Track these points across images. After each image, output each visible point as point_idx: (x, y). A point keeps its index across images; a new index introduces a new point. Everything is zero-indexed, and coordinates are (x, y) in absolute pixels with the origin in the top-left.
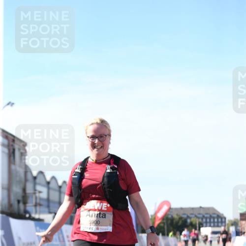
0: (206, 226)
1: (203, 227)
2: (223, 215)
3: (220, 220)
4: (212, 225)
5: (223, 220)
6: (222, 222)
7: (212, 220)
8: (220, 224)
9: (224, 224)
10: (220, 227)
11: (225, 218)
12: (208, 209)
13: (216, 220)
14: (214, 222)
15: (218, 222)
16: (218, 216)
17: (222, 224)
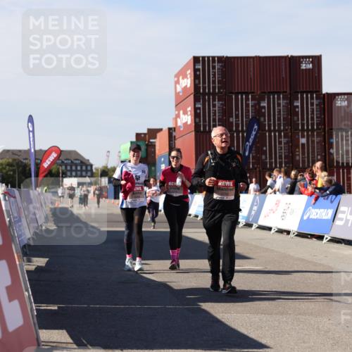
0: (71, 176)
1: (66, 177)
2: (88, 160)
3: (84, 168)
4: (74, 174)
5: (89, 168)
6: (87, 171)
7: (74, 168)
8: (84, 174)
9: (89, 174)
10: (85, 177)
11: (91, 166)
12: (70, 152)
13: (79, 168)
14: (76, 170)
15: (81, 171)
16: (82, 162)
17: (87, 173)
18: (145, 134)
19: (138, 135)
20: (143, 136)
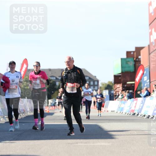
2: (95, 77)
3: (92, 83)
5: (96, 83)
6: (94, 86)
9: (96, 88)
11: (98, 81)
16: (90, 78)
17: (94, 88)
18: (134, 52)
19: (128, 53)
20: (132, 53)
